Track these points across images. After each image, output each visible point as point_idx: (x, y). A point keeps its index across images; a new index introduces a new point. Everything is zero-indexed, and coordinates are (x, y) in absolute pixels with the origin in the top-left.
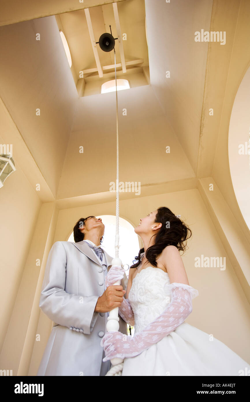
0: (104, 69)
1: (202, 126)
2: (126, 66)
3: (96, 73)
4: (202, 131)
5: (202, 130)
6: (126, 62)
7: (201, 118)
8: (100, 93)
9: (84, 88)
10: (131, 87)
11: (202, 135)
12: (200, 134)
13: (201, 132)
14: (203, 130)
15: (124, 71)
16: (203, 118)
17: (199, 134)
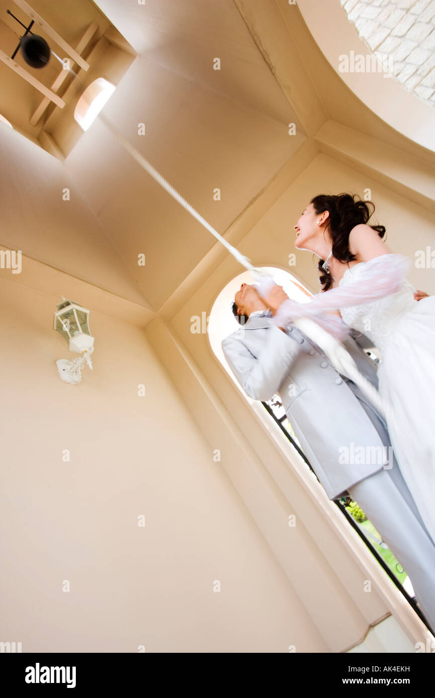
0: (56, 91)
1: (266, 56)
2: (81, 55)
3: (52, 106)
4: (271, 64)
5: (269, 63)
6: (74, 49)
7: (256, 44)
8: (82, 131)
9: (56, 144)
10: (115, 84)
11: (275, 70)
12: (271, 69)
13: (271, 67)
14: (270, 60)
15: (85, 66)
16: (258, 42)
17: (269, 71)
